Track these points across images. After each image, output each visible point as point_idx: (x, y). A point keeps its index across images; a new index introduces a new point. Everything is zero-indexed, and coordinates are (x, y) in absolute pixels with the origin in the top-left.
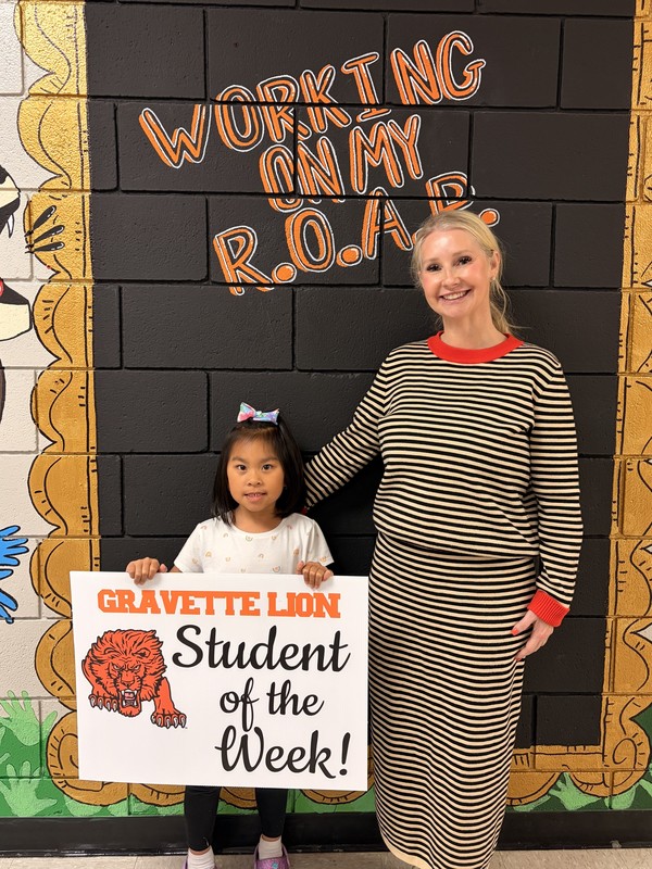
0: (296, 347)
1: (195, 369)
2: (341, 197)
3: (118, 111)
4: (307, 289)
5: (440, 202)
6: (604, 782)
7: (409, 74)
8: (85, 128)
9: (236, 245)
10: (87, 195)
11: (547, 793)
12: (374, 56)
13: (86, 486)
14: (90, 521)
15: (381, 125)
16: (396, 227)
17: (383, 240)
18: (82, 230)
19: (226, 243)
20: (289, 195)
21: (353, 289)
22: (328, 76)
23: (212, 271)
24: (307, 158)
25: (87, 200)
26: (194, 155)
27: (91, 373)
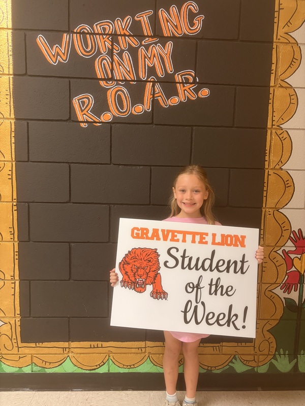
0: (112, 153)
1: (63, 162)
2: (134, 81)
3: (27, 37)
4: (118, 125)
5: (181, 84)
6: (254, 360)
7: (167, 21)
8: (10, 44)
9: (83, 103)
10: (12, 76)
11: (228, 365)
12: (151, 12)
13: (12, 217)
14: (14, 234)
15: (154, 46)
16: (160, 96)
17: (155, 102)
18: (9, 94)
19: (79, 102)
20: (109, 79)
21: (139, 125)
22: (128, 21)
23: (72, 116)
24: (118, 62)
25: (11, 79)
26: (63, 59)
27: (14, 163)
